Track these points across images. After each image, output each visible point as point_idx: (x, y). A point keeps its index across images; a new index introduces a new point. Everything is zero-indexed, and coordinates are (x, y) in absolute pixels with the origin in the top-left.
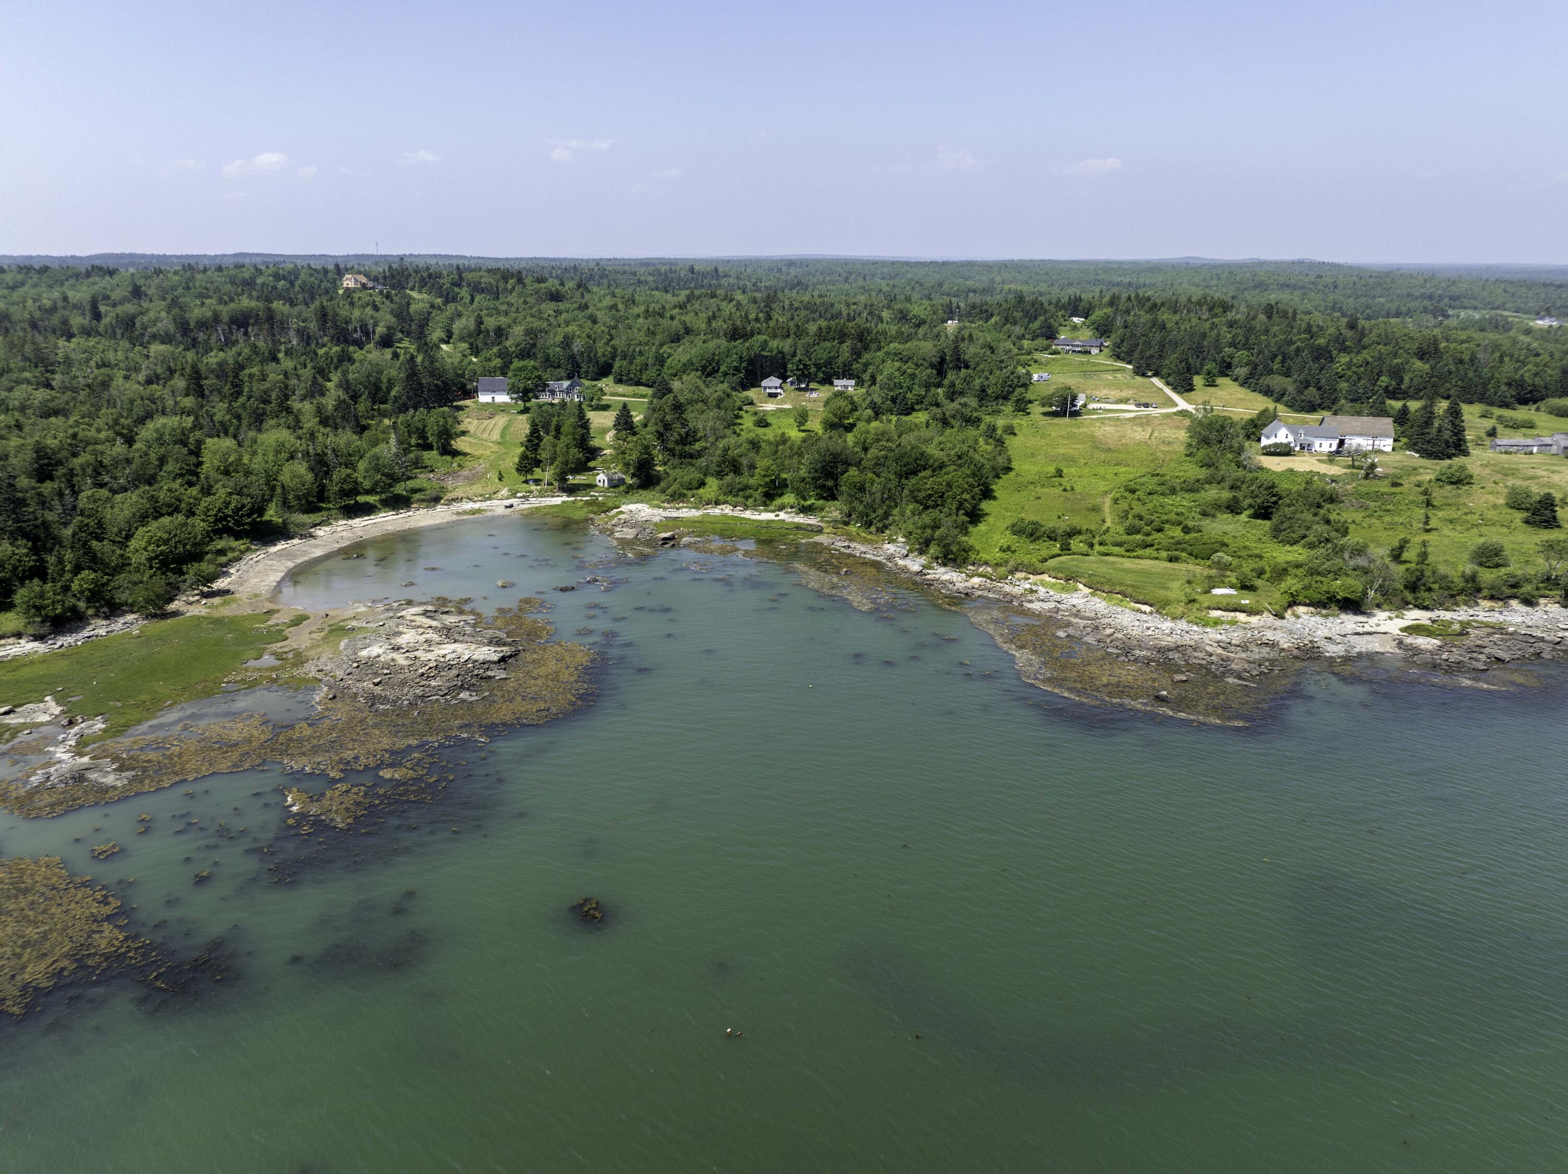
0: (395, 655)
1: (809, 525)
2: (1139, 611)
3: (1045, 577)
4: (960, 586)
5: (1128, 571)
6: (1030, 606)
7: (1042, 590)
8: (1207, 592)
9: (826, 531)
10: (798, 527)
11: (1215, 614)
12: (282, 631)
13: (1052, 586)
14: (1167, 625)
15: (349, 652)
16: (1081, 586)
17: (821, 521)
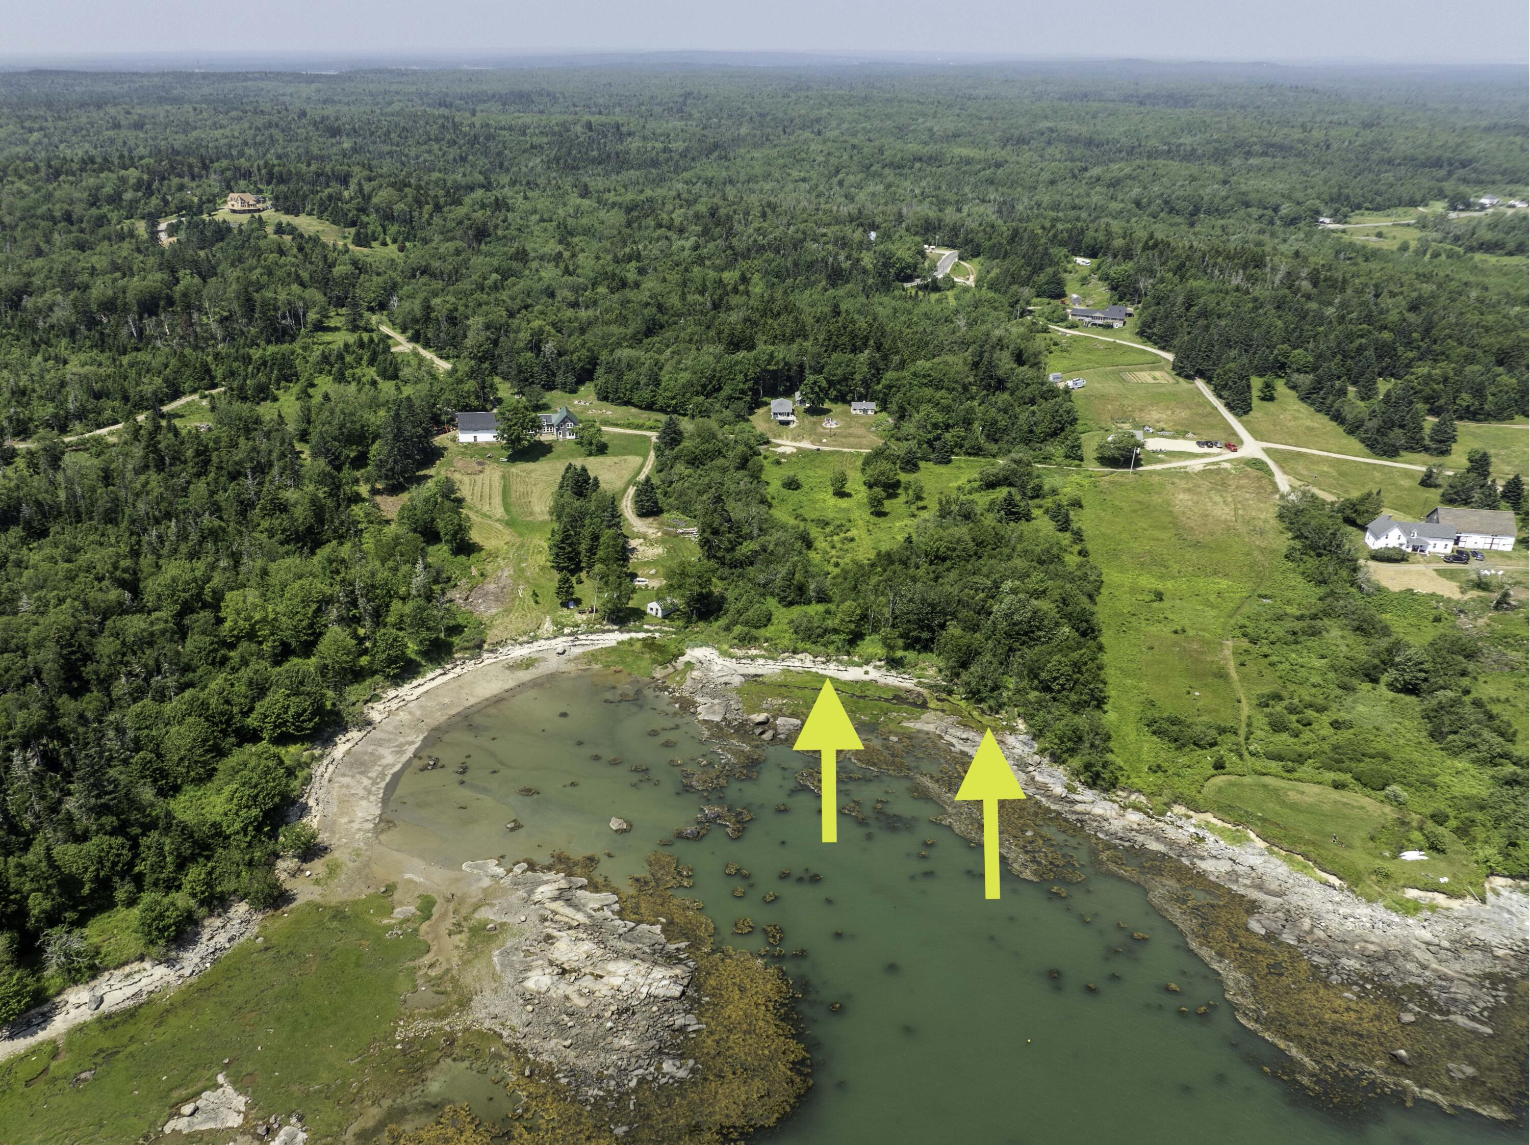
0: (564, 988)
1: (908, 691)
2: (1326, 883)
3: (1209, 817)
4: (1117, 825)
5: (1295, 807)
6: (1203, 865)
7: (1211, 838)
8: (1395, 856)
9: (933, 704)
10: (899, 698)
11: (1412, 893)
12: (416, 930)
13: (1221, 832)
14: (1363, 911)
15: (509, 978)
16: (1252, 835)
17: (920, 684)
